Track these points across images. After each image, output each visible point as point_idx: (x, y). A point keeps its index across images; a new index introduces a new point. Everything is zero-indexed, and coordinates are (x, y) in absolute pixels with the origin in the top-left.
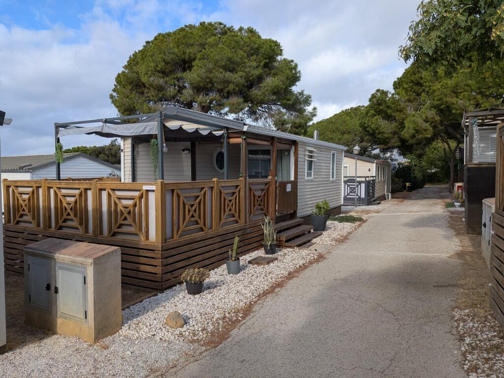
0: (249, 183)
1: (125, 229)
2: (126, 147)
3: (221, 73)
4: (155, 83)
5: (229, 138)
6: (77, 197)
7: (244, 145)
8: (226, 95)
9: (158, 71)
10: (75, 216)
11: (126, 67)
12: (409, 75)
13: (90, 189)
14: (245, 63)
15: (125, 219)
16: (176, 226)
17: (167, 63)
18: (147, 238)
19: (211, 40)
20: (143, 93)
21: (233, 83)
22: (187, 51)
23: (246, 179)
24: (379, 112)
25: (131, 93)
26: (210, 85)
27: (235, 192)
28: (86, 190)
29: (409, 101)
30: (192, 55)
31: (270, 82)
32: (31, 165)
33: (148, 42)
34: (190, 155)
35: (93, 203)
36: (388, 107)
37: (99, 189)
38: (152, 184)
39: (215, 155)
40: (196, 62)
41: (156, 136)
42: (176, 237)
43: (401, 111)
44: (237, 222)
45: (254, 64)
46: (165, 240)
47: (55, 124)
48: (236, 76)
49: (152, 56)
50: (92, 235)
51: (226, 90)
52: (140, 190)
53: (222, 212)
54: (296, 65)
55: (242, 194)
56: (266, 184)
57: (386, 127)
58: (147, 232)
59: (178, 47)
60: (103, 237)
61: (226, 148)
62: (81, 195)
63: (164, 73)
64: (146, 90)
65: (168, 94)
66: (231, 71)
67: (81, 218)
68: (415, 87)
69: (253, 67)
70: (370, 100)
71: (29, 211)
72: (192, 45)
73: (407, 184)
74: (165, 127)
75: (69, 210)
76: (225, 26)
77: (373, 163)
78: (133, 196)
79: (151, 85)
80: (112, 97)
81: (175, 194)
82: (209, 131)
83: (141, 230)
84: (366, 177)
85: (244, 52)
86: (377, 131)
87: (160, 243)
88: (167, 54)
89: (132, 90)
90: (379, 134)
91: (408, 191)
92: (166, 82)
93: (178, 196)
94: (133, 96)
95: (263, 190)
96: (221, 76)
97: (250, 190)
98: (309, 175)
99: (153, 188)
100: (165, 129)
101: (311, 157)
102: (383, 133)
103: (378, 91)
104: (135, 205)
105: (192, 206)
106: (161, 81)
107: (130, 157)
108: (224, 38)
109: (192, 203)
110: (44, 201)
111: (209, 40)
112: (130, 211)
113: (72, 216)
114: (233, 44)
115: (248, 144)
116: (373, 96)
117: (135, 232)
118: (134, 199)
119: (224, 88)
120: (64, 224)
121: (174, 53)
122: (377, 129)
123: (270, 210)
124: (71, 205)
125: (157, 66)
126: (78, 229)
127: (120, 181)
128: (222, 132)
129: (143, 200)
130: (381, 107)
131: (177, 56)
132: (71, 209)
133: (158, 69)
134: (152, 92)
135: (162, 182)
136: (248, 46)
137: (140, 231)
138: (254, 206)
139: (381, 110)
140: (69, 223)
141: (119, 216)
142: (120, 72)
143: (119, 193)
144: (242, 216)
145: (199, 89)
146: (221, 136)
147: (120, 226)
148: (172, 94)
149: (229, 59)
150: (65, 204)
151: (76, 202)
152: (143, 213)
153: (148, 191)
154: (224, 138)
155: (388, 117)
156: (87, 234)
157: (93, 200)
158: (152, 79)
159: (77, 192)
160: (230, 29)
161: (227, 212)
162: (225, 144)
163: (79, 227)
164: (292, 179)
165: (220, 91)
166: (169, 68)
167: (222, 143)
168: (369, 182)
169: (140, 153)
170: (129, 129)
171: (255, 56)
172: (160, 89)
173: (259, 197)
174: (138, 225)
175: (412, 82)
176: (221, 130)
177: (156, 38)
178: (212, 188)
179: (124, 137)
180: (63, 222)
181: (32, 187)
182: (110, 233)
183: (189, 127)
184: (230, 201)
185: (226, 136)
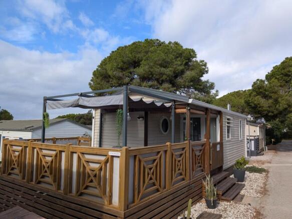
0: (192, 146)
1: (90, 191)
2: (96, 114)
3: (158, 68)
4: (117, 75)
5: (175, 108)
6: (53, 157)
7: (188, 114)
8: (160, 82)
9: (119, 68)
10: (51, 173)
11: (99, 66)
12: (280, 70)
13: (64, 151)
14: (173, 62)
15: (91, 181)
16: (136, 190)
17: (124, 63)
18: (110, 202)
19: (152, 49)
20: (109, 82)
21: (166, 75)
22: (137, 56)
23: (190, 142)
24: (258, 94)
25: (101, 82)
26: (151, 76)
27: (182, 154)
28: (61, 152)
29: (281, 86)
30: (140, 59)
31: (189, 74)
32: (33, 126)
33: (113, 52)
34: (144, 121)
35: (65, 165)
36: (265, 90)
37: (71, 152)
38: (117, 151)
39: (161, 121)
40: (143, 62)
41: (121, 107)
42: (137, 201)
43: (275, 93)
44: (183, 179)
45: (179, 63)
46: (127, 207)
47: (44, 97)
48: (168, 70)
49: (115, 59)
50: (62, 192)
51: (161, 79)
52: (106, 156)
53: (173, 172)
54: (206, 63)
55: (187, 155)
56: (203, 145)
57: (264, 103)
58: (111, 196)
59: (131, 54)
60: (72, 196)
61: (173, 117)
62: (56, 156)
63: (122, 69)
64: (111, 80)
65: (124, 82)
66: (164, 67)
67: (55, 176)
68: (284, 77)
69: (178, 65)
70: (253, 86)
71: (18, 166)
72: (140, 52)
73: (273, 140)
74: (129, 99)
75: (46, 169)
76: (160, 41)
77: (257, 126)
78: (99, 160)
79: (114, 76)
80: (90, 84)
81: (137, 159)
82: (162, 103)
83: (105, 193)
84: (254, 136)
85: (173, 55)
86: (259, 106)
87: (123, 210)
88: (125, 58)
89: (102, 80)
90: (260, 107)
91: (273, 144)
92: (123, 75)
93: (140, 161)
94: (102, 83)
95: (201, 150)
96: (158, 70)
97: (193, 150)
98: (228, 137)
99: (118, 154)
100: (129, 101)
101: (228, 123)
102: (263, 107)
103: (258, 80)
104: (101, 169)
105: (150, 169)
106: (120, 74)
107: (99, 123)
108: (160, 48)
109: (150, 166)
110: (29, 158)
111: (150, 49)
112: (96, 174)
113: (48, 174)
114: (166, 50)
115: (191, 113)
116: (255, 83)
117: (99, 195)
118: (100, 163)
119: (160, 78)
120: (42, 180)
121: (129, 57)
122: (259, 104)
123: (206, 166)
124: (48, 164)
125: (118, 65)
126: (52, 185)
127: (91, 146)
128: (170, 104)
129: (108, 164)
130: (261, 90)
131: (131, 59)
132: (48, 167)
133: (119, 66)
134: (115, 81)
135: (126, 149)
136: (175, 52)
137: (104, 195)
138: (196, 164)
139: (261, 92)
140: (46, 179)
141: (86, 178)
142: (95, 70)
143: (87, 157)
144: (188, 174)
145: (144, 78)
146: (170, 107)
147: (87, 188)
148: (127, 82)
149: (164, 60)
150: (43, 163)
151: (52, 162)
152: (107, 177)
153: (113, 157)
154: (172, 109)
155: (265, 97)
156: (59, 191)
157: (66, 162)
158: (115, 73)
159: (54, 153)
160: (163, 43)
161: (177, 172)
162: (173, 114)
163: (53, 183)
164: (218, 140)
165: (157, 80)
166: (125, 66)
167: (171, 112)
168: (256, 139)
169: (107, 120)
170: (99, 101)
171: (179, 58)
172: (120, 78)
173: (199, 156)
174: (102, 189)
175: (282, 74)
176: (170, 103)
177: (118, 49)
178: (166, 152)
179: (96, 108)
180: (41, 178)
181: (21, 146)
182: (77, 192)
183: (147, 100)
184: (179, 161)
185: (173, 107)
